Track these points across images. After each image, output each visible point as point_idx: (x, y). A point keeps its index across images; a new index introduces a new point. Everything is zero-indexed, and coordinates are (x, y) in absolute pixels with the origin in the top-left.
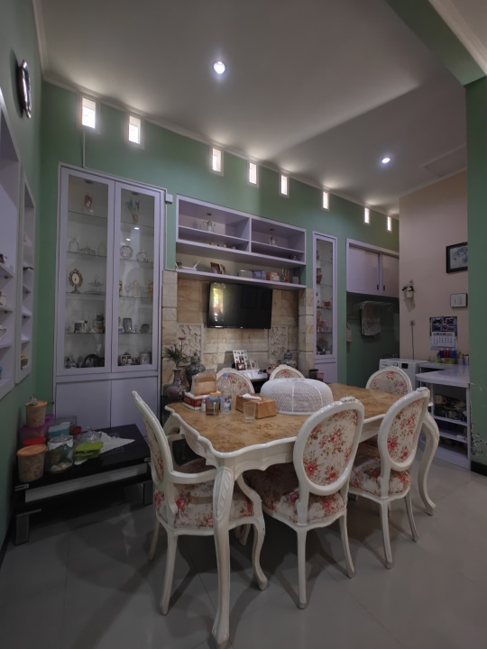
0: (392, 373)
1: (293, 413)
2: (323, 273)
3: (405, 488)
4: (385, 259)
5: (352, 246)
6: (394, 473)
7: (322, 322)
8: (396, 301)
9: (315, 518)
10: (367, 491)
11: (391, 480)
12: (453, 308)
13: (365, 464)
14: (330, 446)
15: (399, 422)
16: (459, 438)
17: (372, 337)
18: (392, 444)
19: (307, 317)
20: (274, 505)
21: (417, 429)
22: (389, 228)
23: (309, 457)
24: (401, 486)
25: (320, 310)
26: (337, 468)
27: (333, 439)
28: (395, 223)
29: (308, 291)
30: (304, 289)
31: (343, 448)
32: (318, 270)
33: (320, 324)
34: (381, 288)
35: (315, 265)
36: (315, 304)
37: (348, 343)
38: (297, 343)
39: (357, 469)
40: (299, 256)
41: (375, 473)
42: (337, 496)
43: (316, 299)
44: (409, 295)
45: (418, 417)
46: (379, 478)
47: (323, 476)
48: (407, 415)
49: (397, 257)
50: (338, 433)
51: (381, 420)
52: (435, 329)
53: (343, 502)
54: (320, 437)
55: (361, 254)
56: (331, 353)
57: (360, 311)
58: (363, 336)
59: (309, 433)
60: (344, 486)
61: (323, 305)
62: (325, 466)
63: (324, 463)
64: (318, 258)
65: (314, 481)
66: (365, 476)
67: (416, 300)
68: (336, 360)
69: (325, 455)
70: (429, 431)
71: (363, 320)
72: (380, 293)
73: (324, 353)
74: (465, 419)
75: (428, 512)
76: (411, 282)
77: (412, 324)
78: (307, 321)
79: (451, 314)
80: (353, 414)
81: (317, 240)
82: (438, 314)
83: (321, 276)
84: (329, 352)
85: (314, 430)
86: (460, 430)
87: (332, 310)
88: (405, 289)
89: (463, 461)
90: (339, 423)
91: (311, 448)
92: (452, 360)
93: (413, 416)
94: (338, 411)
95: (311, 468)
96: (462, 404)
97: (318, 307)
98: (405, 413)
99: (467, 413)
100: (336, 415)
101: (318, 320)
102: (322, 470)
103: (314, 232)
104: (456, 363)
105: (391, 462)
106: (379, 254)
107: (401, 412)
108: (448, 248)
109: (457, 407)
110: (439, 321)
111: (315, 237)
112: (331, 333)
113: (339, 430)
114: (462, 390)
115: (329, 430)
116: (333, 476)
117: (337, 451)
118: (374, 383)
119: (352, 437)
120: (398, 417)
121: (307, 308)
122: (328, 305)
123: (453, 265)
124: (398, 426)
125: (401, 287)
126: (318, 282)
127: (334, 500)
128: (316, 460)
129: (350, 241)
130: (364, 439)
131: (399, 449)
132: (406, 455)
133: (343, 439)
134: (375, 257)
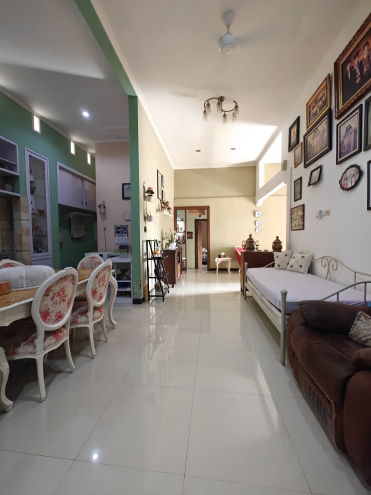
0: (93, 257)
1: (25, 288)
2: (37, 185)
3: (101, 315)
4: (87, 183)
5: (61, 168)
6: (96, 309)
7: (38, 227)
8: (94, 214)
9: (49, 345)
10: (81, 322)
11: (94, 313)
12: (126, 220)
13: (79, 310)
14: (58, 299)
15: (97, 280)
16: (128, 289)
17: (79, 239)
18: (94, 293)
19: (22, 221)
20: (16, 350)
21: (106, 284)
22: (89, 162)
23: (43, 309)
24: (99, 314)
25: (34, 216)
26: (62, 312)
27: (59, 294)
28: (93, 159)
29: (22, 199)
30: (19, 197)
31: (66, 299)
32: (31, 182)
33: (36, 228)
34: (84, 203)
35: (29, 178)
36: (30, 211)
37: (61, 243)
38: (13, 244)
39: (74, 314)
40: (12, 167)
41: (85, 313)
42: (63, 329)
43: (30, 207)
44: (102, 211)
45: (107, 277)
46: (88, 314)
47: (53, 318)
48: (102, 275)
49: (95, 184)
50: (63, 290)
51: (87, 281)
52: (118, 232)
53: (66, 332)
54: (51, 294)
55: (70, 176)
56: (47, 251)
57: (70, 220)
58: (73, 238)
59: (43, 293)
60: (67, 323)
61: (37, 212)
62: (55, 312)
63: (53, 310)
64: (31, 172)
65: (47, 323)
66: (79, 316)
67: (107, 215)
68: (51, 257)
69: (55, 305)
70: (113, 285)
71: (72, 226)
72: (84, 207)
73: (40, 252)
74: (130, 279)
75: (113, 327)
76: (104, 202)
77: (105, 229)
78: (23, 225)
79: (125, 223)
80: (71, 278)
81: (30, 156)
82: (119, 224)
83: (35, 188)
84: (45, 250)
85: (47, 290)
86: (128, 285)
87: (46, 217)
88: (100, 206)
89: (130, 300)
90: (62, 284)
91: (45, 303)
92: (126, 250)
93: (104, 276)
94: (63, 276)
95: (45, 315)
96: (128, 272)
97: (32, 214)
98: (100, 274)
99: (131, 276)
100: (61, 279)
101: (33, 225)
102: (53, 315)
103: (26, 149)
104: (128, 252)
105: (93, 302)
106: (82, 179)
107: (98, 274)
108: (123, 185)
109: (127, 273)
110: (119, 228)
111: (27, 154)
112: (46, 235)
113: (63, 288)
114: (129, 263)
115: (57, 289)
116: (60, 317)
117: (62, 302)
118: (82, 265)
119: (72, 292)
120: (97, 277)
121: (22, 214)
122: (42, 213)
123: (126, 195)
124: (97, 282)
125: (98, 205)
126: (32, 192)
127: (61, 332)
128: (48, 309)
129: (59, 164)
130: (77, 295)
131: (98, 294)
132: (101, 298)
133: (66, 293)
134: (79, 181)
